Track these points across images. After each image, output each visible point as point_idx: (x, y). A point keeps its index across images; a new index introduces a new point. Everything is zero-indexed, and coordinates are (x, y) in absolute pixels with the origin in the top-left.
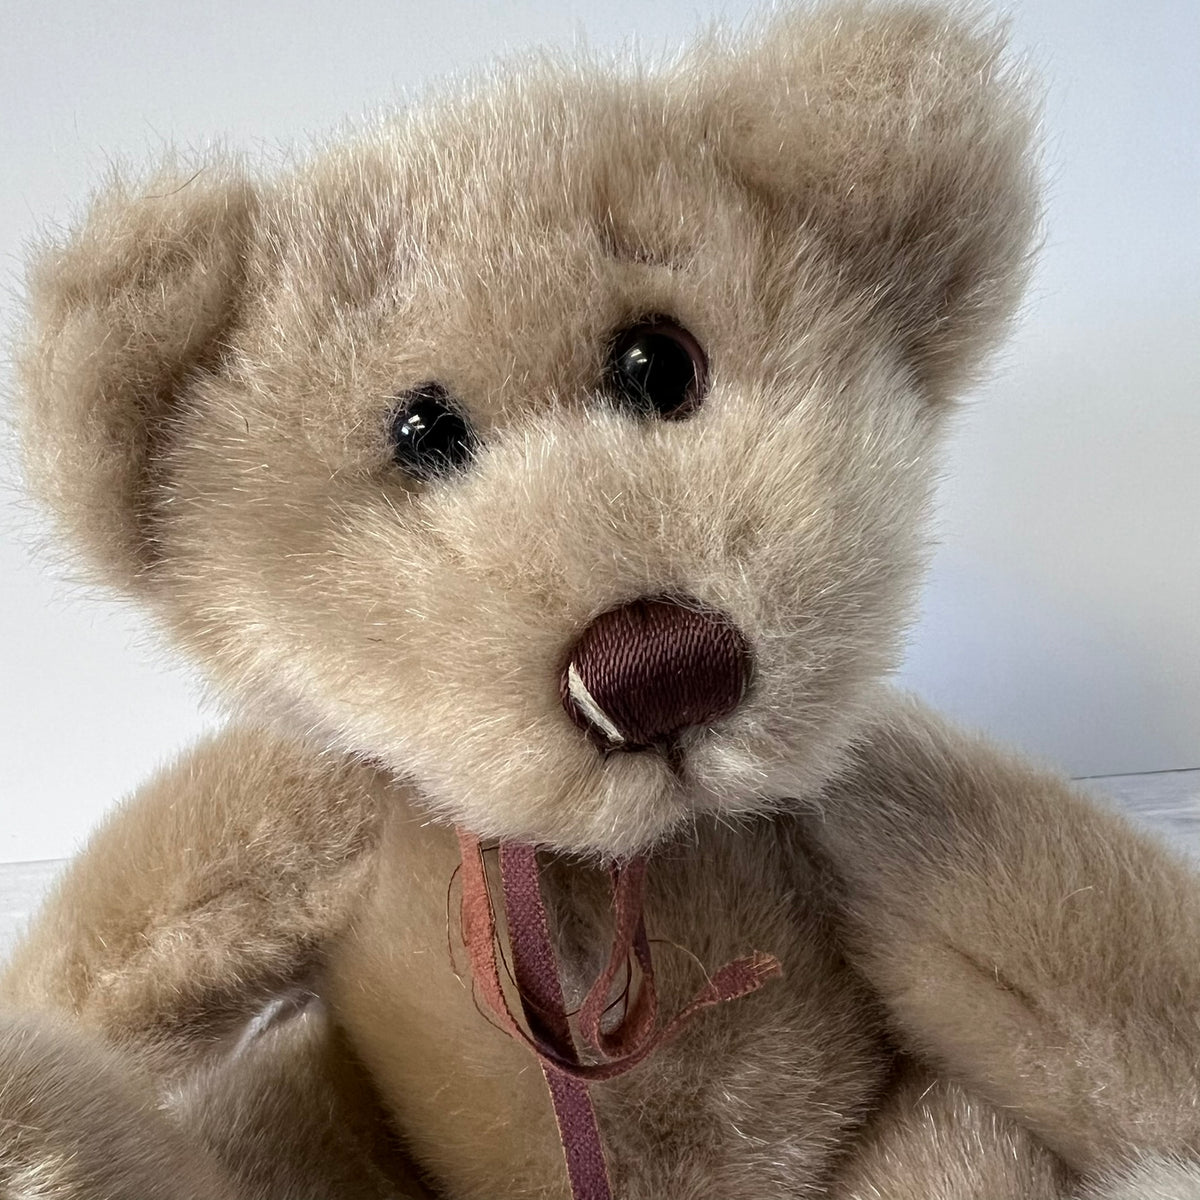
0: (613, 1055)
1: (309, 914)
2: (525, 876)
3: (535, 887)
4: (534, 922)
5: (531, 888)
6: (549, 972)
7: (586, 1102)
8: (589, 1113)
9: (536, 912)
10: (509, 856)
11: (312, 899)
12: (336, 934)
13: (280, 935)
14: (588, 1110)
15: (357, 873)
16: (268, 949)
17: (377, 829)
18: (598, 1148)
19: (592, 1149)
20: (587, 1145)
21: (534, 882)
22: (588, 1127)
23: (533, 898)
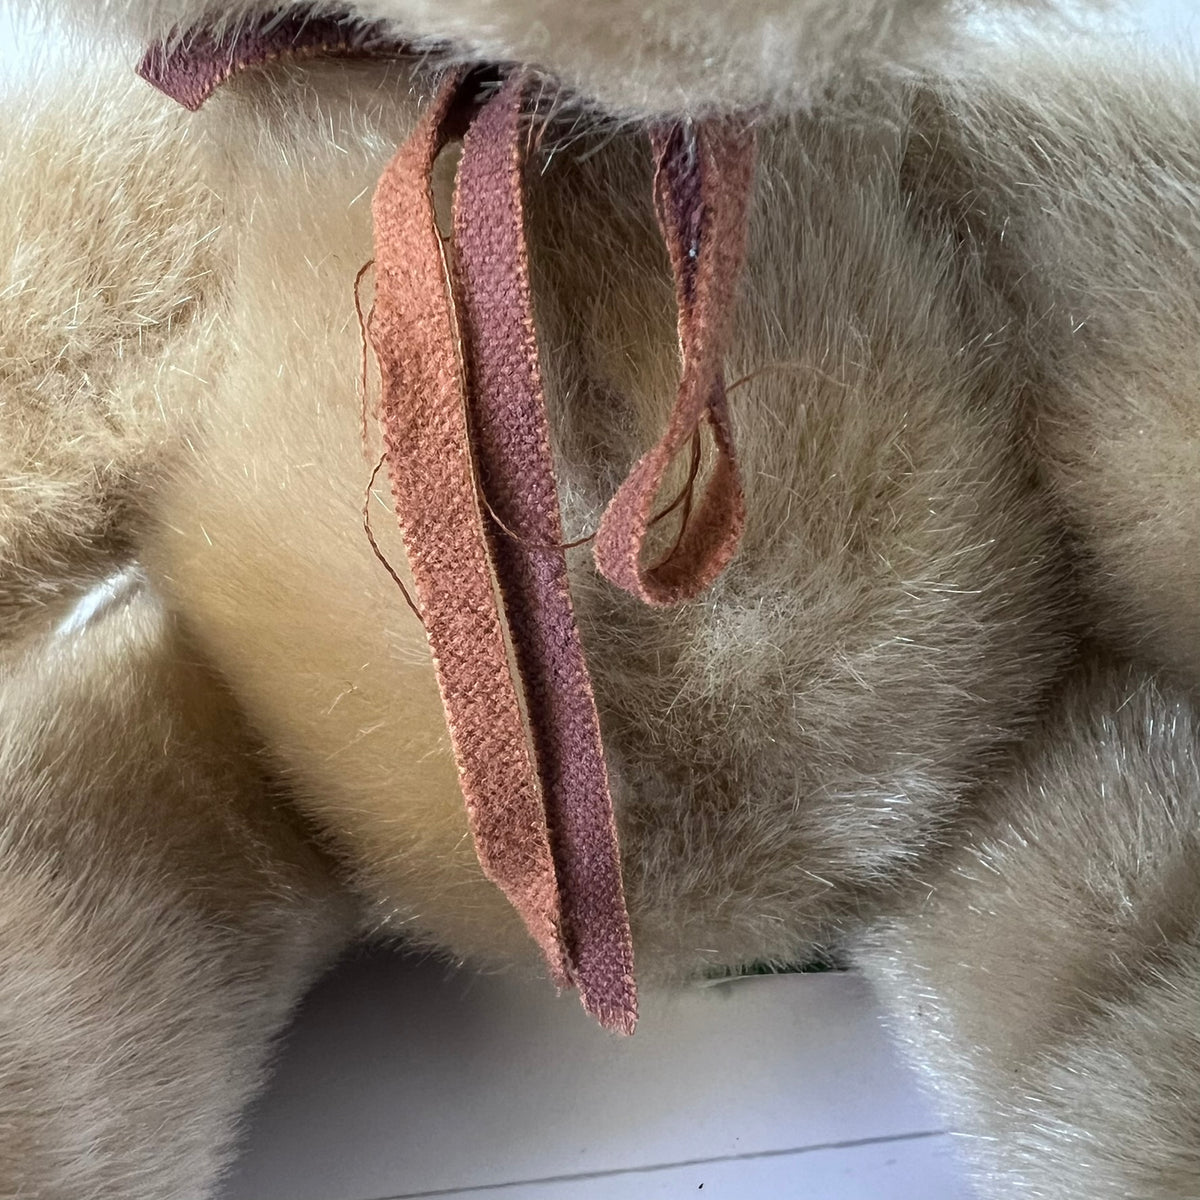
0: (663, 599)
1: (116, 428)
4: (512, 359)
6: (535, 457)
7: (584, 707)
8: (588, 727)
9: (519, 340)
10: (470, 232)
11: (121, 398)
13: (68, 464)
14: (586, 721)
16: (50, 491)
18: (599, 784)
19: (590, 785)
20: (582, 777)
21: (518, 278)
22: (584, 749)
23: (515, 313)
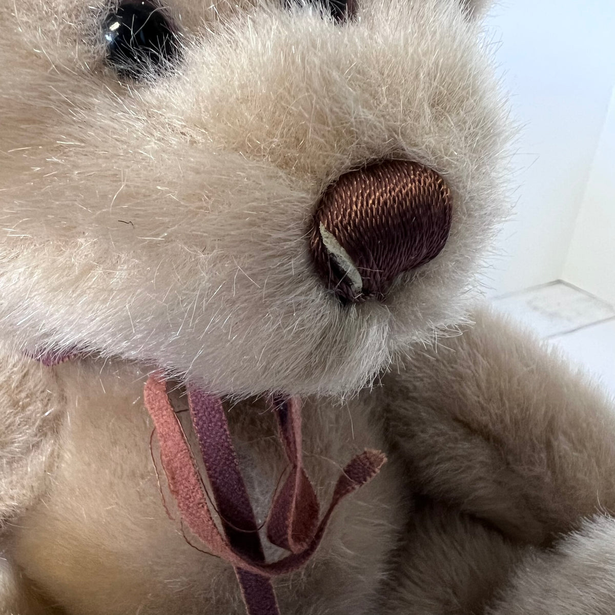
2: (217, 428)
3: (227, 435)
5: (224, 437)
10: (200, 415)
12: (27, 509)
15: (40, 458)
17: (58, 418)
